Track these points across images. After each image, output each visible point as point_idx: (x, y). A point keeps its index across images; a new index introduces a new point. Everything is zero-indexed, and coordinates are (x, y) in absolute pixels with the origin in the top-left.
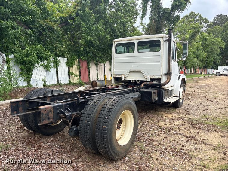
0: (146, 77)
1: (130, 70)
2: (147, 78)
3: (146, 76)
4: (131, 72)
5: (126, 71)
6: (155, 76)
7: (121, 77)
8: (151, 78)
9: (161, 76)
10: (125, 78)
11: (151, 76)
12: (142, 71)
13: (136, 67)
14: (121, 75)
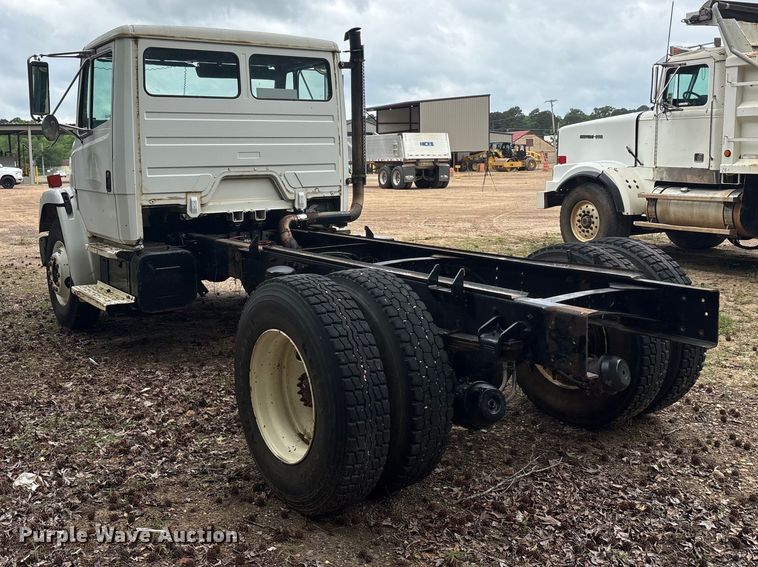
0: (290, 197)
1: (226, 172)
2: (293, 201)
3: (291, 190)
4: (227, 179)
5: (208, 174)
6: (320, 189)
7: (182, 202)
8: (310, 197)
9: (337, 189)
10: (202, 205)
11: (310, 190)
12: (276, 172)
13: (254, 159)
14: (183, 196)
